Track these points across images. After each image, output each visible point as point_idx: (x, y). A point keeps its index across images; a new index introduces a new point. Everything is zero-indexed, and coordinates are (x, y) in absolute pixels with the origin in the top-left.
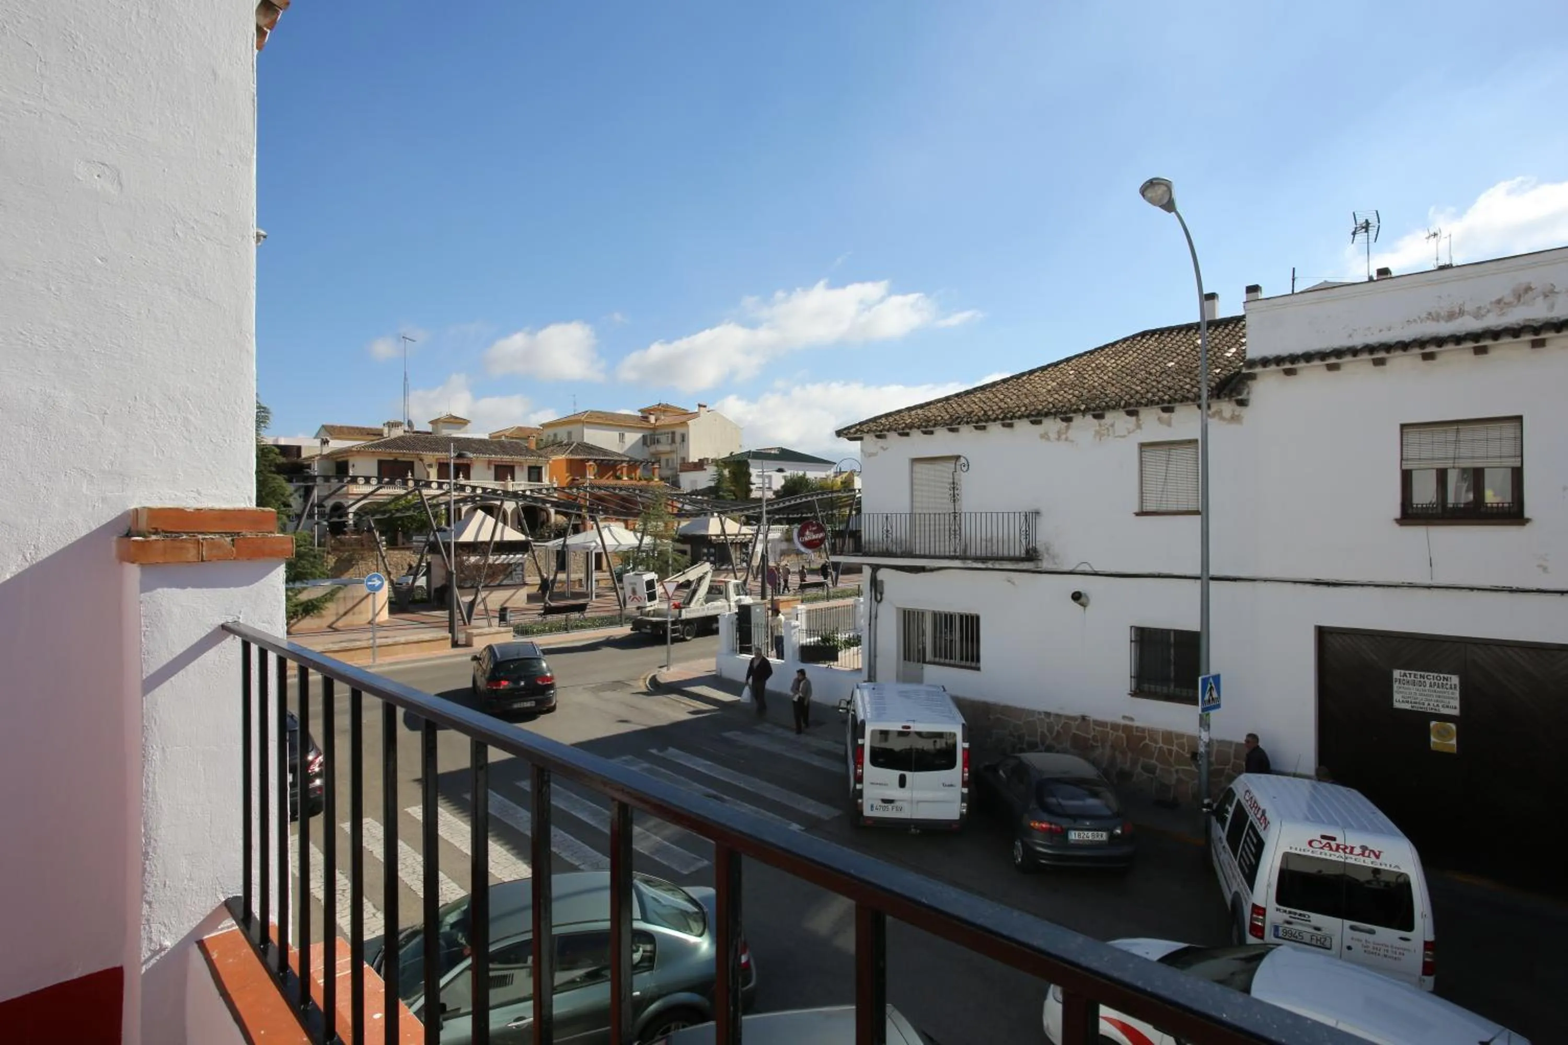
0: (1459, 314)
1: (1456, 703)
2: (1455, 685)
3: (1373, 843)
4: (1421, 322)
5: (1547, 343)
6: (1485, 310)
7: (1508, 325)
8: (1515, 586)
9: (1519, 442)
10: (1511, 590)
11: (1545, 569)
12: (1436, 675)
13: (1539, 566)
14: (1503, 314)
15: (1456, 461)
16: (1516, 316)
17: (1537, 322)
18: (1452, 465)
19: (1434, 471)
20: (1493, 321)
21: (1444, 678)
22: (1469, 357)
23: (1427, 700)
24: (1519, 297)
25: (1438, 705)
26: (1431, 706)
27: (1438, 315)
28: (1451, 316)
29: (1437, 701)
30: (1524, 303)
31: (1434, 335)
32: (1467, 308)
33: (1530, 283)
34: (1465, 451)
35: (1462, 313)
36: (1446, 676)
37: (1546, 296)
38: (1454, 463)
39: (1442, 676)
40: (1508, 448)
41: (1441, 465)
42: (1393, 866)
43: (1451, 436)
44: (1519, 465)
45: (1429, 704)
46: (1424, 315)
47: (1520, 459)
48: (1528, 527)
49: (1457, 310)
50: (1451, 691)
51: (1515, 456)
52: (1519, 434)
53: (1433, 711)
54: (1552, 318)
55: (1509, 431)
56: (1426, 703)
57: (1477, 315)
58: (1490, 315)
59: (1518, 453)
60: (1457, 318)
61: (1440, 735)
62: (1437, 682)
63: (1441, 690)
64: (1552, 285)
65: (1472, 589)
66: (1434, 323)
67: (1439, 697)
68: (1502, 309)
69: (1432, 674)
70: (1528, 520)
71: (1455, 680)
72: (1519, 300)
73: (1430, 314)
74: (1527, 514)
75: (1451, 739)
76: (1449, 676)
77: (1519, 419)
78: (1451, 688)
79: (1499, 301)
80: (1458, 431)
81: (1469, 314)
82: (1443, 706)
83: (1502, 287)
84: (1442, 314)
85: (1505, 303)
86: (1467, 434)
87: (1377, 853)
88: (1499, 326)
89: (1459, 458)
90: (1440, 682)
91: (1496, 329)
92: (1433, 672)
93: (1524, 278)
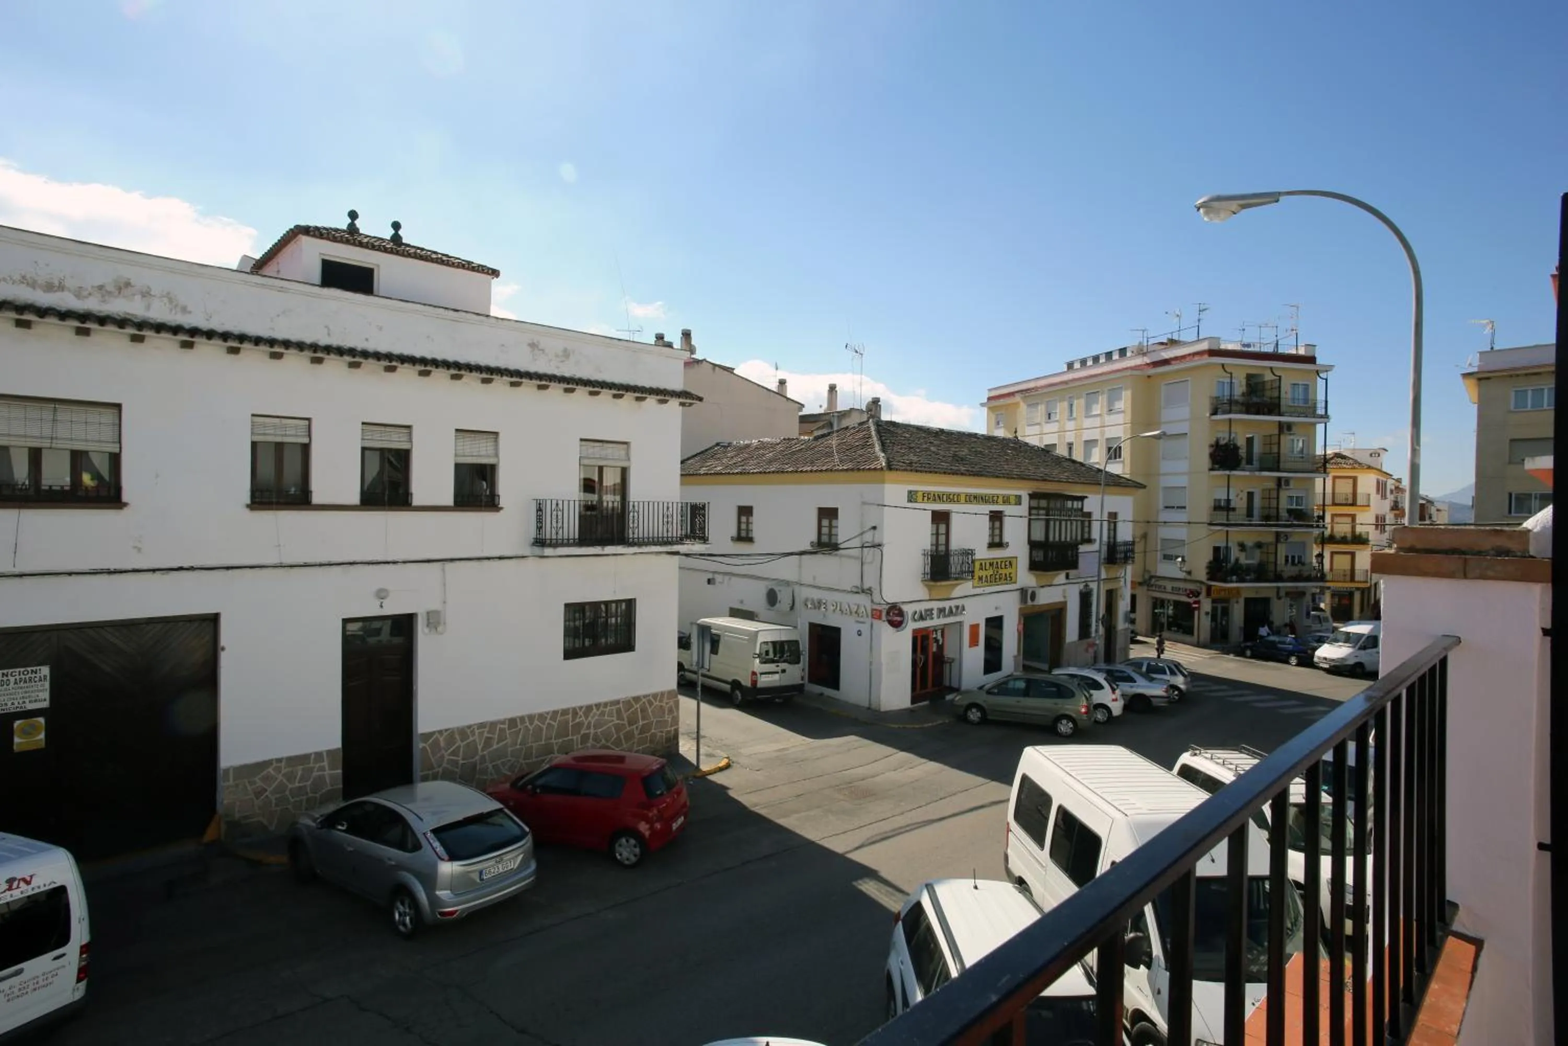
0: (59, 287)
1: (46, 695)
2: (45, 676)
3: (19, 870)
4: (13, 284)
5: (146, 339)
6: (87, 292)
7: (110, 313)
8: (112, 568)
9: (117, 428)
10: (110, 572)
11: (139, 550)
12: (22, 670)
13: (135, 547)
14: (104, 301)
15: (54, 441)
16: (117, 307)
17: (136, 318)
18: (48, 445)
19: (26, 450)
20: (92, 305)
21: (32, 671)
22: (70, 335)
23: (11, 699)
24: (120, 289)
25: (24, 702)
26: (16, 704)
27: (35, 282)
28: (49, 287)
29: (23, 697)
30: (124, 297)
31: (30, 302)
32: (68, 283)
33: (129, 279)
34: (62, 431)
35: (61, 288)
36: (34, 669)
37: (143, 296)
38: (51, 443)
39: (29, 669)
40: (108, 433)
41: (36, 444)
42: (47, 884)
43: (47, 414)
44: (117, 450)
45: (13, 704)
46: (17, 277)
47: (118, 445)
48: (126, 510)
49: (57, 283)
50: (39, 684)
51: (114, 442)
52: (117, 422)
53: (18, 709)
54: (149, 318)
55: (108, 416)
56: (9, 703)
57: (78, 294)
58: (91, 298)
59: (117, 440)
60: (56, 291)
61: (25, 732)
62: (23, 677)
63: (28, 684)
64: (148, 287)
65: (70, 574)
66: (30, 289)
67: (26, 692)
68: (103, 296)
69: (18, 670)
70: (125, 505)
71: (45, 670)
72: (120, 293)
73: (24, 277)
74: (125, 498)
75: (39, 733)
76: (38, 668)
77: (118, 406)
78: (40, 680)
79: (101, 288)
80: (55, 409)
81: (69, 291)
82: (30, 702)
83: (103, 274)
84: (39, 282)
85: (107, 291)
86: (64, 414)
87: (28, 879)
88: (100, 312)
89: (56, 438)
90: (27, 677)
91: (98, 314)
92: (17, 667)
93: (127, 272)
